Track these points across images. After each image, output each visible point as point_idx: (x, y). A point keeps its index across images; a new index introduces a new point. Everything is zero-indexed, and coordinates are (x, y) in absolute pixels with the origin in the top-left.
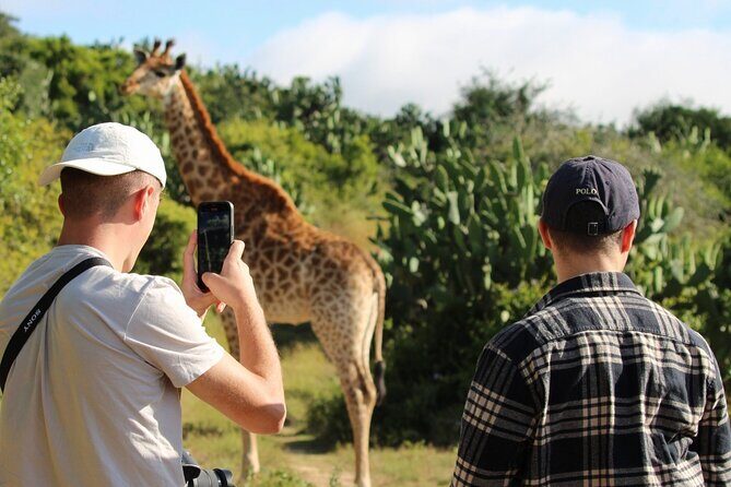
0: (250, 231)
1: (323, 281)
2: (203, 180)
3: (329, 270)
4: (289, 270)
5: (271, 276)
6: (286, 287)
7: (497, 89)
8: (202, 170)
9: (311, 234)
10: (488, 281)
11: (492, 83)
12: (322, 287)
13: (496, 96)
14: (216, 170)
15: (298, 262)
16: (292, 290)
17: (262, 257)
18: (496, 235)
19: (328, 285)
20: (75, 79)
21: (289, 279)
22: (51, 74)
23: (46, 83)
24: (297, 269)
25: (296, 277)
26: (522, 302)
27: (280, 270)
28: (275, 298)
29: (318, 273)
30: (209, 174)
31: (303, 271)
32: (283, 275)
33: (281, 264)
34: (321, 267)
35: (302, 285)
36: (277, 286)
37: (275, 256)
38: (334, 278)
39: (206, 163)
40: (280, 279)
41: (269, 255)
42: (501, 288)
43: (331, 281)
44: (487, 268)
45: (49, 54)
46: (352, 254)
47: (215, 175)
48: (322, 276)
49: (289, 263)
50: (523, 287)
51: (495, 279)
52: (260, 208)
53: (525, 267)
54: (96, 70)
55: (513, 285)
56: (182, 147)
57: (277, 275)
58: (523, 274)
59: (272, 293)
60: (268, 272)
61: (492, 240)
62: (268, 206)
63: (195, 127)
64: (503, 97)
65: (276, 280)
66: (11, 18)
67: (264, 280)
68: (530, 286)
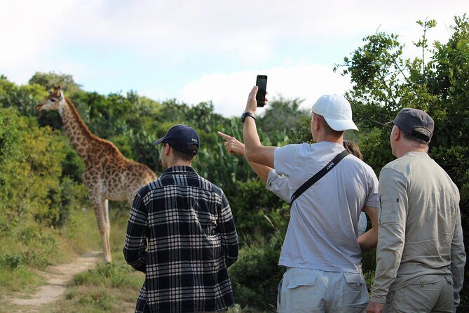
0: (100, 163)
1: (131, 182)
2: (79, 143)
3: (134, 177)
4: (117, 178)
5: (110, 182)
6: (116, 186)
7: (284, 101)
8: (78, 139)
9: (126, 163)
10: (234, 180)
11: (281, 99)
12: (131, 185)
13: (283, 104)
14: (84, 138)
15: (120, 174)
16: (119, 187)
17: (106, 174)
18: (237, 160)
19: (133, 184)
20: (100, 109)
21: (117, 182)
22: (90, 108)
23: (88, 111)
24: (120, 178)
25: (120, 181)
26: (248, 187)
27: (113, 179)
28: (112, 191)
29: (129, 178)
30: (81, 141)
31: (123, 178)
32: (115, 181)
33: (114, 176)
34: (130, 176)
35: (123, 184)
36: (113, 186)
37: (111, 173)
38: (136, 180)
39: (80, 136)
40: (114, 182)
41: (109, 173)
42: (239, 182)
43: (135, 182)
44: (233, 174)
45: (89, 99)
46: (143, 170)
47: (84, 141)
48: (131, 180)
49: (117, 175)
50: (249, 181)
51: (237, 179)
52: (104, 153)
53: (249, 173)
54: (109, 105)
55: (245, 181)
56: (69, 131)
57: (112, 181)
58: (248, 176)
59: (111, 188)
60: (109, 180)
61: (235, 162)
62: (108, 152)
63: (74, 122)
64: (286, 104)
65: (112, 183)
66: (80, 86)
67: (107, 183)
68: (252, 181)
